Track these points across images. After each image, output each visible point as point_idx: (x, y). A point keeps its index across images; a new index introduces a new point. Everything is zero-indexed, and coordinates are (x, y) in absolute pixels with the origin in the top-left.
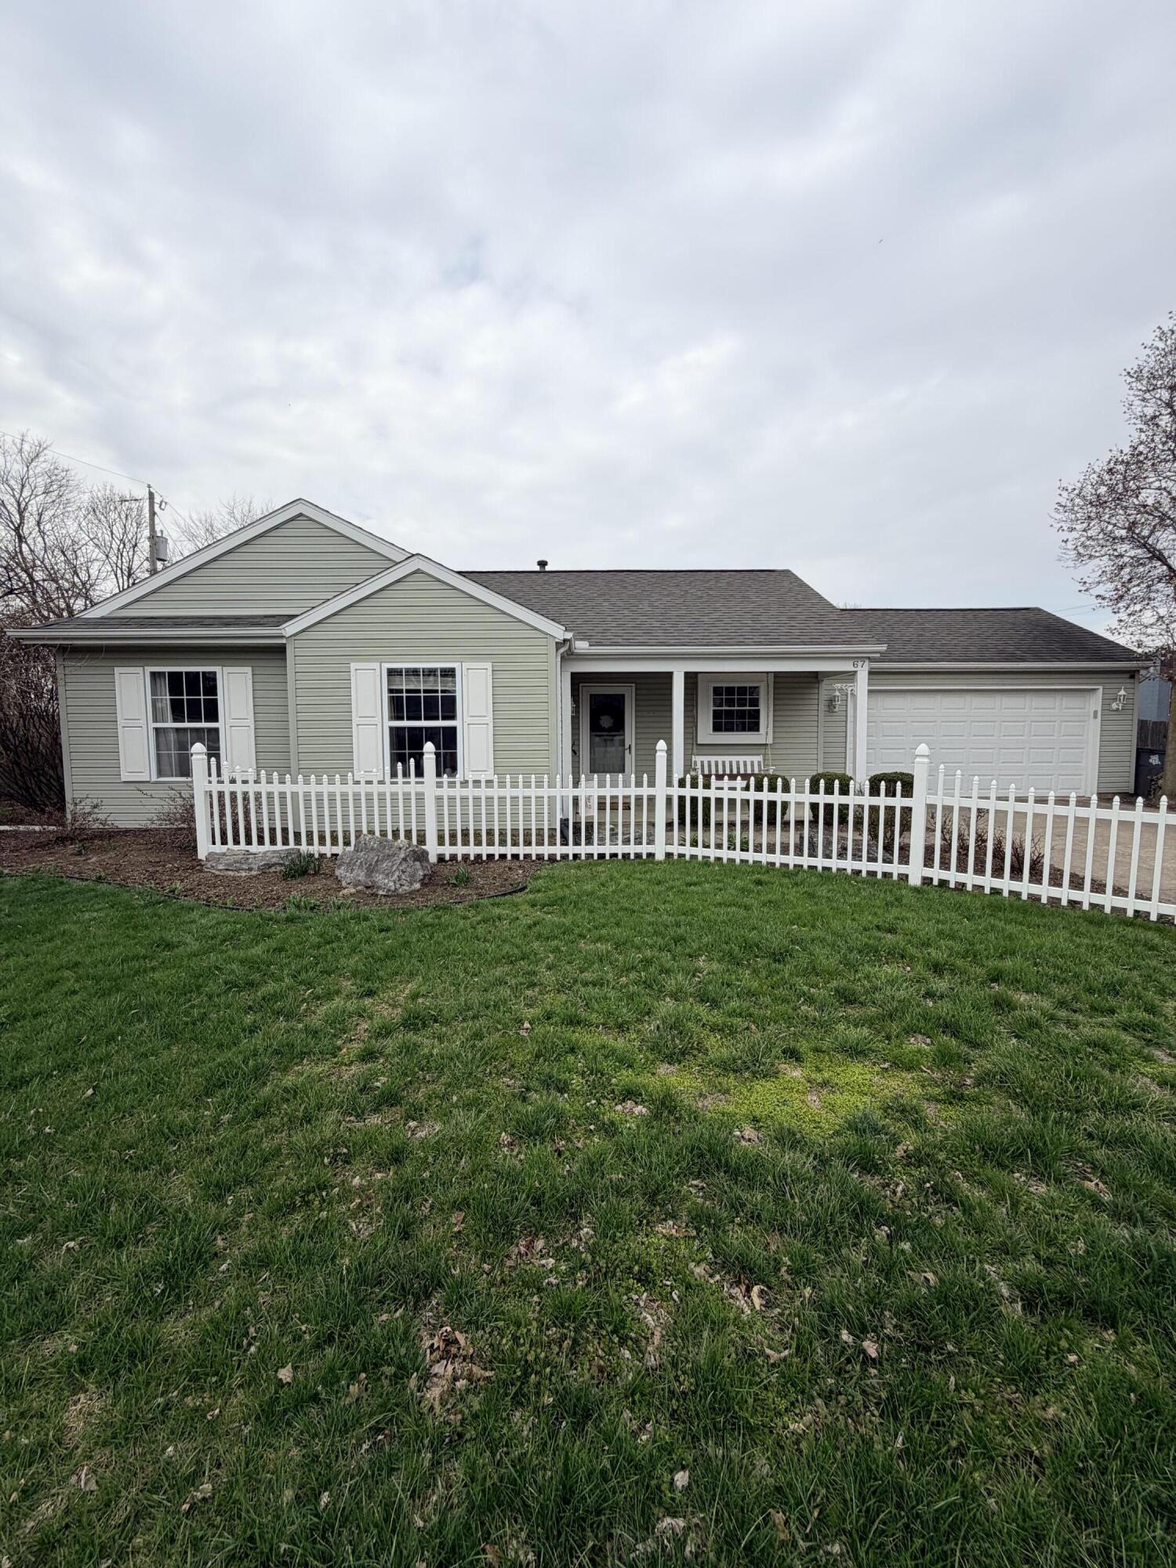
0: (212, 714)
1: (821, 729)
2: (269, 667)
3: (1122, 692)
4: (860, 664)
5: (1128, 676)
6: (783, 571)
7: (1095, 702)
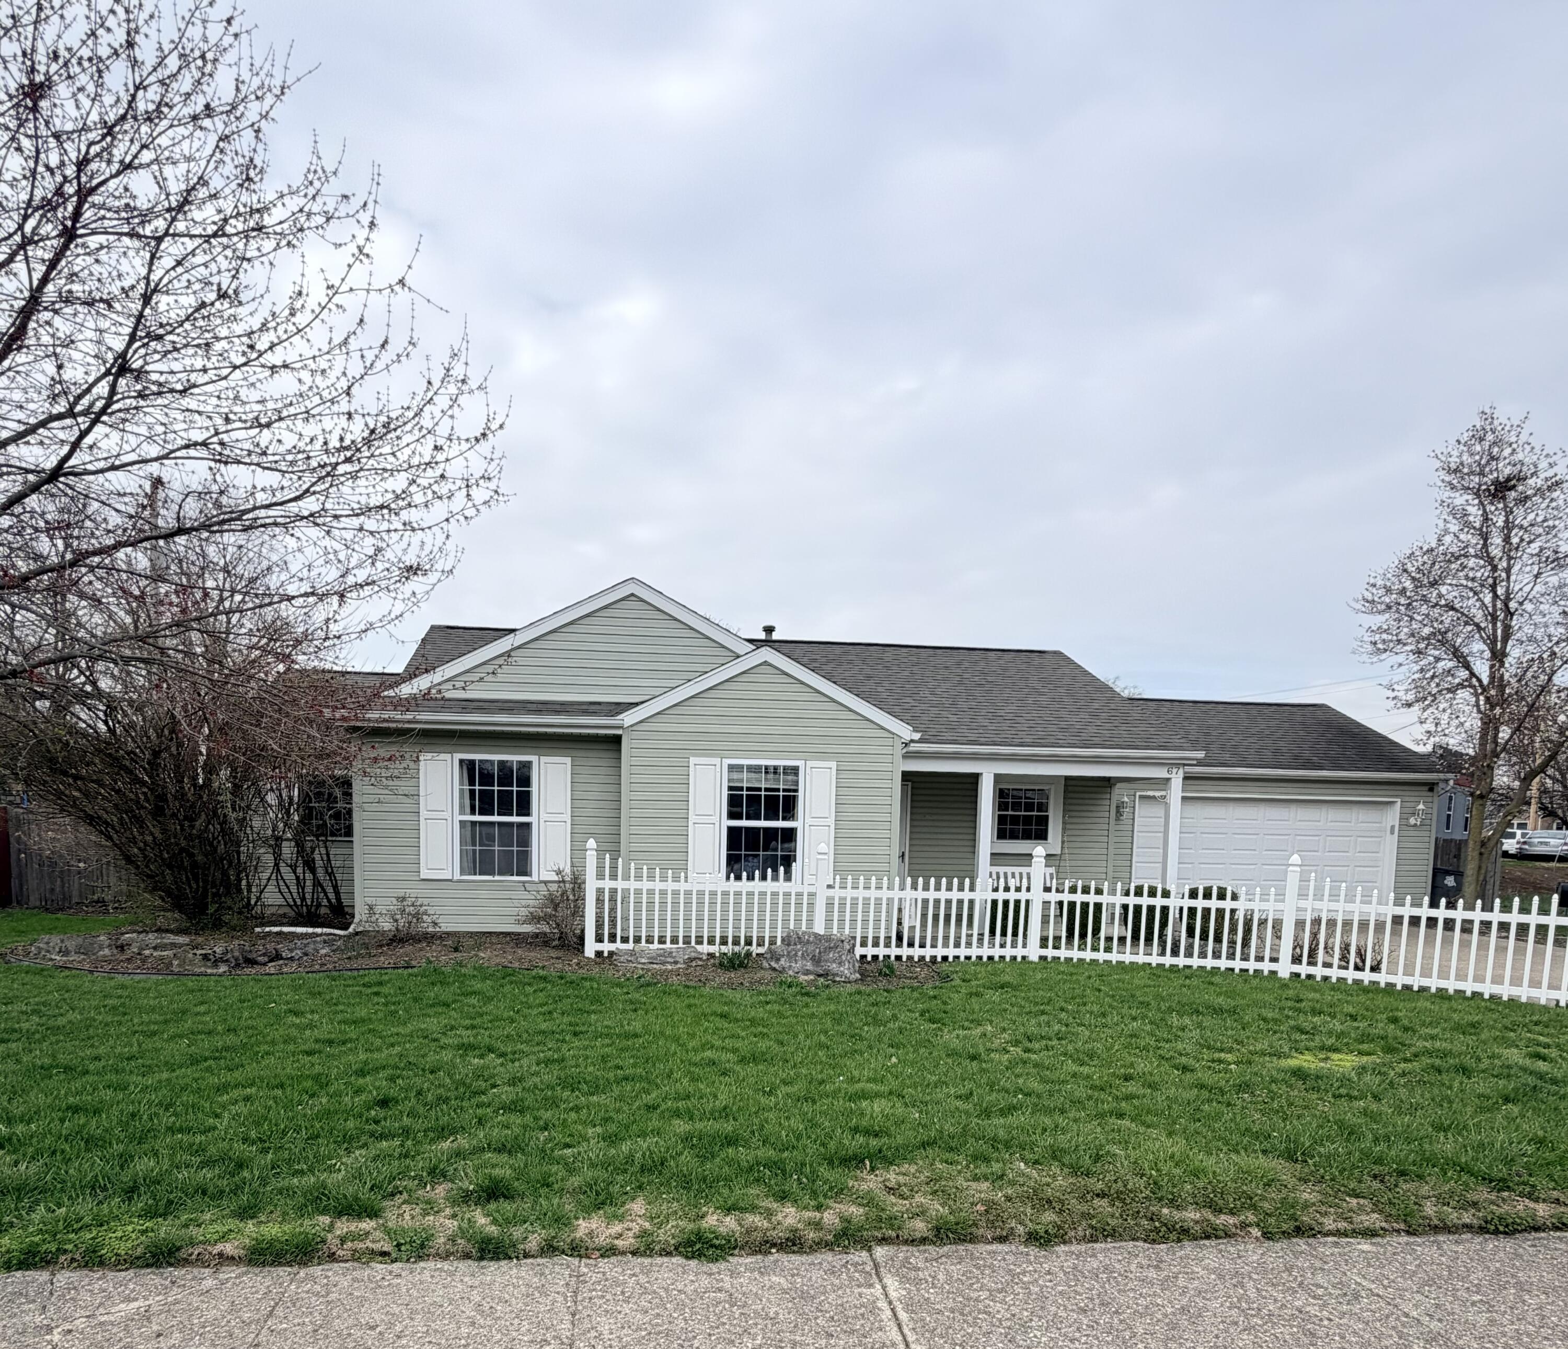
0: (524, 807)
1: (1112, 839)
2: (597, 761)
3: (1421, 806)
4: (1175, 770)
5: (1427, 788)
6: (1055, 652)
7: (1392, 816)
